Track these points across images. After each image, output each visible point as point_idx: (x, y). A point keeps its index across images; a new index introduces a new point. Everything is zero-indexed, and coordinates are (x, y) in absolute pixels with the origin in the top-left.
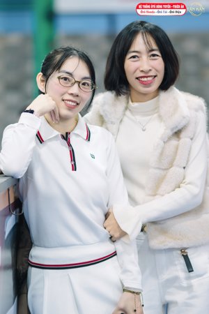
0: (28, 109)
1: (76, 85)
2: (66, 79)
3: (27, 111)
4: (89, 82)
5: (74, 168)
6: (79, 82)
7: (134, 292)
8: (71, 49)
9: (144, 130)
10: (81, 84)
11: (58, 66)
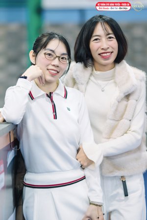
0: (23, 76)
1: (57, 59)
2: (50, 55)
3: (22, 77)
4: (66, 57)
5: (55, 117)
6: (59, 57)
7: (97, 205)
8: (54, 34)
9: (103, 91)
10: (61, 58)
11: (45, 46)
